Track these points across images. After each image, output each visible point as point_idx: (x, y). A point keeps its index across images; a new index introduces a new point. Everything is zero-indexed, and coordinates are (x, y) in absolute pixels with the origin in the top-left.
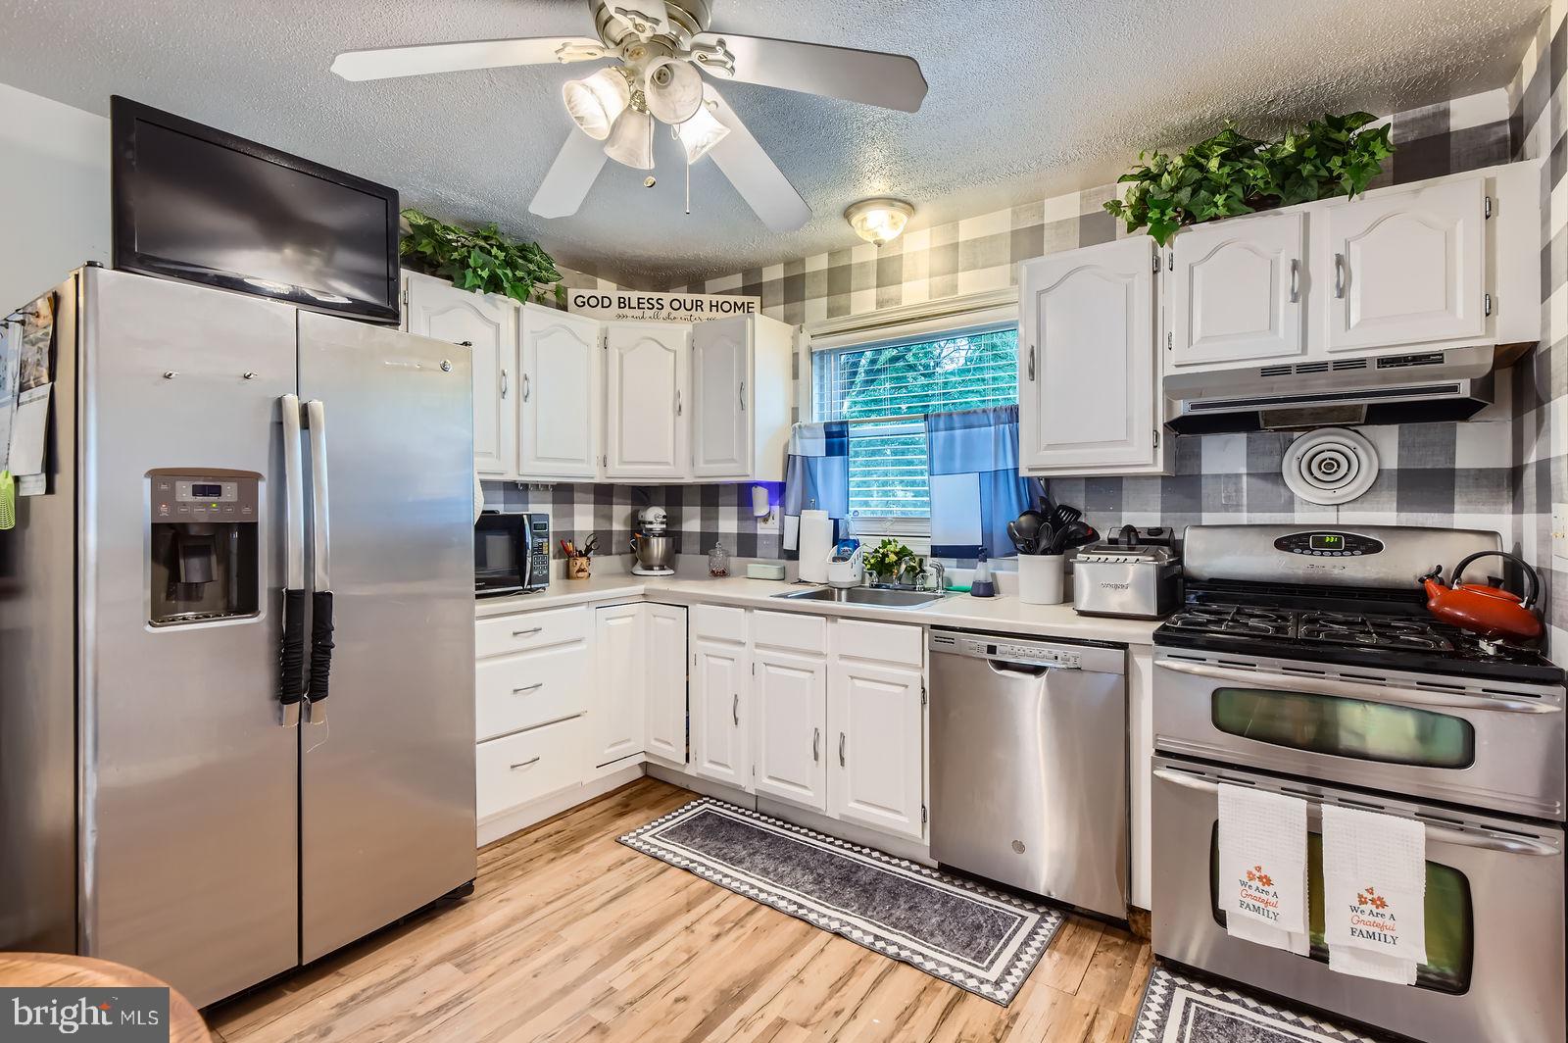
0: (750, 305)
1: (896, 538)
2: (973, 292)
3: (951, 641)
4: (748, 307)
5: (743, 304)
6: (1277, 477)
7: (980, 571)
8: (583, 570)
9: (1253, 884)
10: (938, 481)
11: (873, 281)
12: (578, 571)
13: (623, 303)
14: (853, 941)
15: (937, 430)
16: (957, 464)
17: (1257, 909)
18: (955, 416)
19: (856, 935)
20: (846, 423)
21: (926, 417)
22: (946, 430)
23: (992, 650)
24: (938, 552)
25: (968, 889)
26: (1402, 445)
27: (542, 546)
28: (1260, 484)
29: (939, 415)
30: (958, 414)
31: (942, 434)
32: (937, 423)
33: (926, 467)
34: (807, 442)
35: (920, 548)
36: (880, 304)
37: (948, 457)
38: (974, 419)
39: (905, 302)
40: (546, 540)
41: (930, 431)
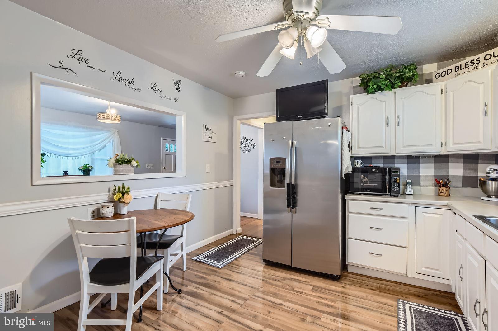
8: (442, 192)
12: (441, 193)
13: (457, 69)
27: (396, 180)
40: (398, 177)
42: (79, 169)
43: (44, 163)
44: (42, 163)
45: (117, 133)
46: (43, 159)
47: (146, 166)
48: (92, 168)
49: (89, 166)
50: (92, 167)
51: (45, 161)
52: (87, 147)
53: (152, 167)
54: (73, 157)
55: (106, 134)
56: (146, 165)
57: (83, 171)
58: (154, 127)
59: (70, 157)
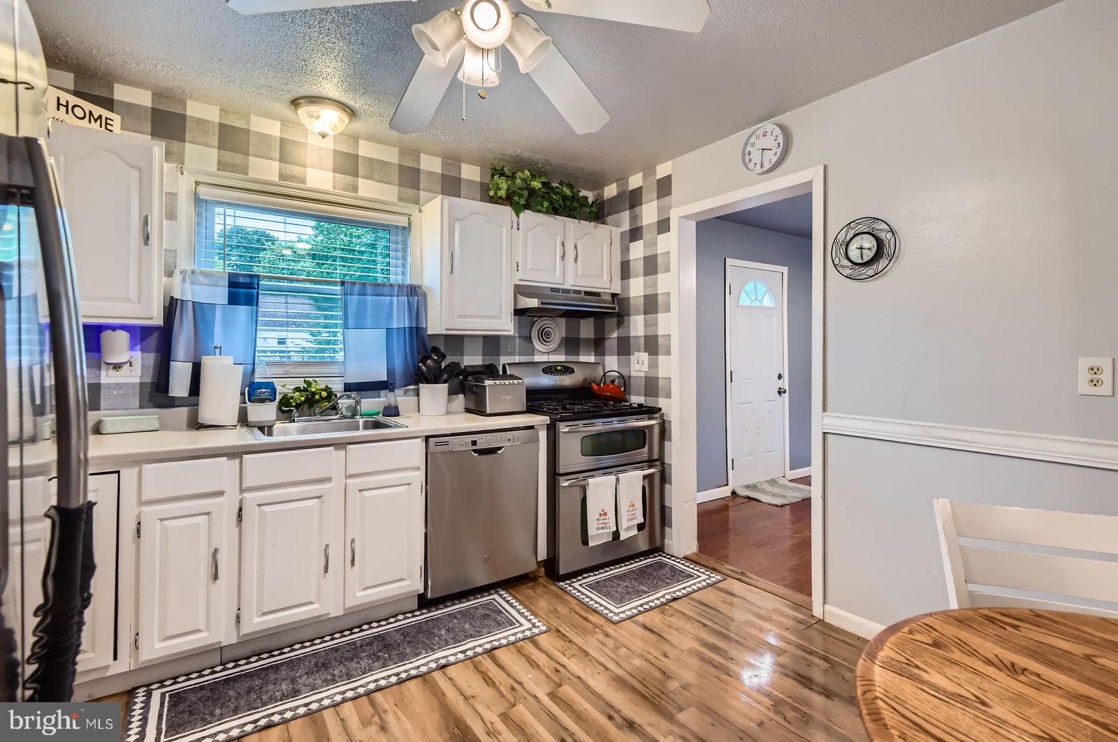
0: (109, 121)
1: (315, 379)
2: (372, 197)
3: (446, 443)
4: (106, 124)
5: (100, 117)
6: (529, 339)
7: (384, 399)
9: (601, 518)
10: (351, 333)
11: (276, 154)
14: (454, 663)
15: (351, 294)
16: (369, 322)
17: (603, 528)
18: (368, 286)
19: (452, 659)
20: (258, 276)
21: (343, 283)
22: (359, 295)
23: (474, 443)
24: (349, 388)
25: (450, 606)
26: (567, 327)
28: (524, 342)
29: (354, 283)
30: (371, 285)
31: (355, 298)
32: (352, 289)
33: (341, 322)
34: (198, 288)
35: (337, 387)
36: (283, 176)
37: (360, 314)
38: (380, 290)
39: (309, 184)
41: (346, 294)
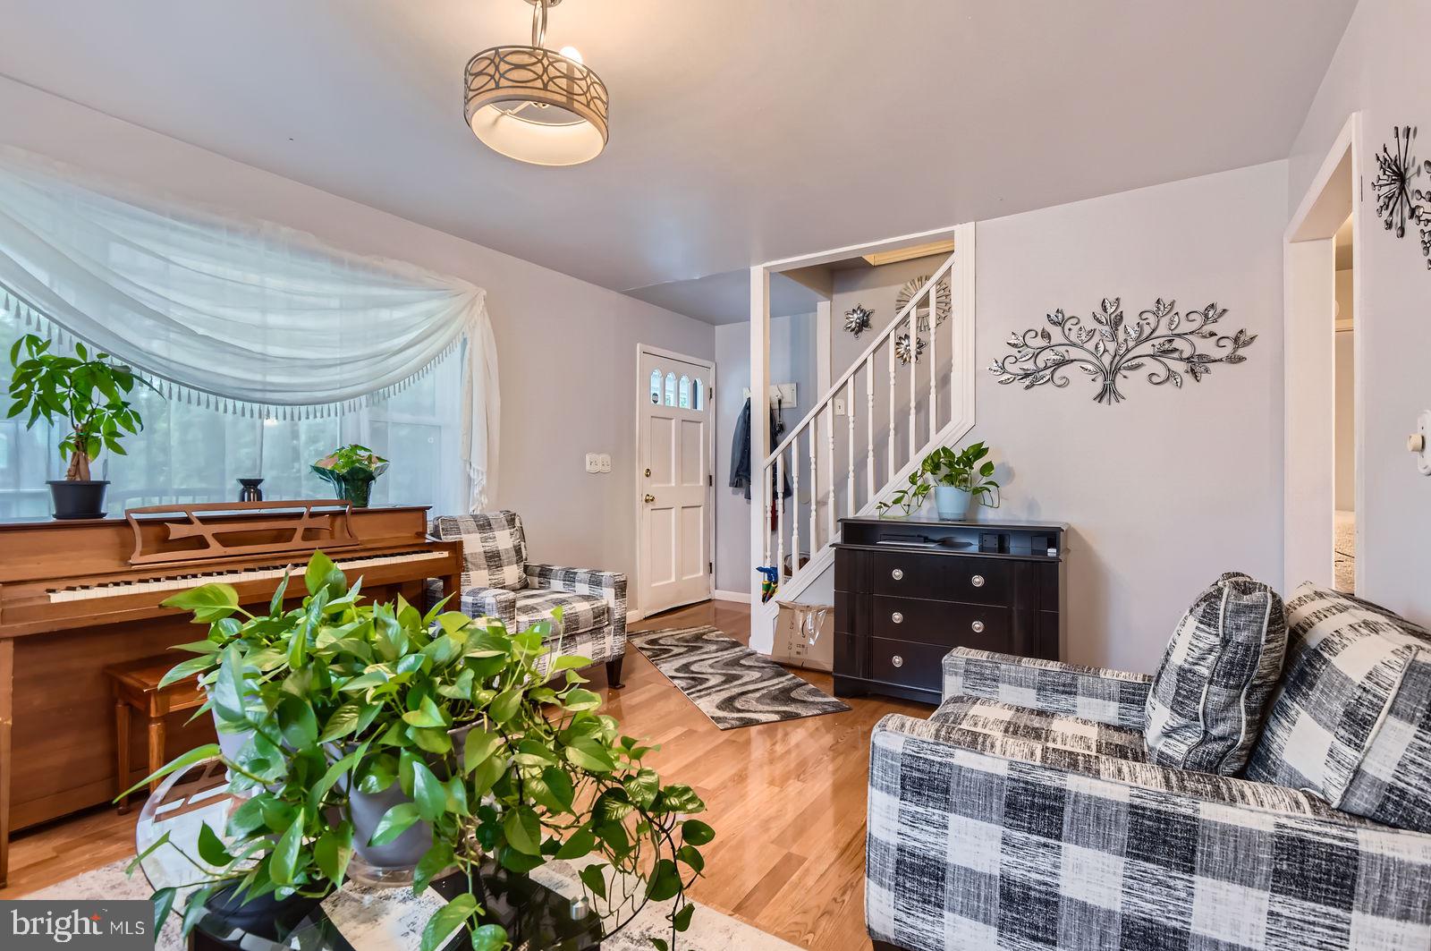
42: (317, 469)
43: (130, 427)
44: (120, 429)
45: (480, 305)
46: (126, 404)
47: (588, 463)
48: (379, 464)
49: (366, 454)
50: (379, 459)
51: (139, 420)
52: (355, 360)
53: (607, 469)
54: (288, 409)
55: (433, 305)
56: (588, 458)
57: (340, 479)
58: (613, 296)
59: (272, 408)
